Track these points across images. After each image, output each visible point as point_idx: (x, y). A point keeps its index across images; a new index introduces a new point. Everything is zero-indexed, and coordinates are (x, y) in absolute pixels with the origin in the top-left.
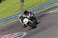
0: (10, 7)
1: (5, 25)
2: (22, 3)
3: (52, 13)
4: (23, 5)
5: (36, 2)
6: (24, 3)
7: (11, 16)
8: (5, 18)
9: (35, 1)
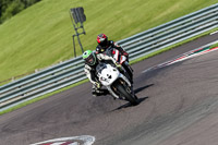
0: (35, 40)
1: (13, 110)
2: (79, 24)
3: (190, 62)
4: (80, 31)
5: (130, 22)
6: (85, 25)
7: (37, 72)
8: (13, 81)
9: (126, 17)
